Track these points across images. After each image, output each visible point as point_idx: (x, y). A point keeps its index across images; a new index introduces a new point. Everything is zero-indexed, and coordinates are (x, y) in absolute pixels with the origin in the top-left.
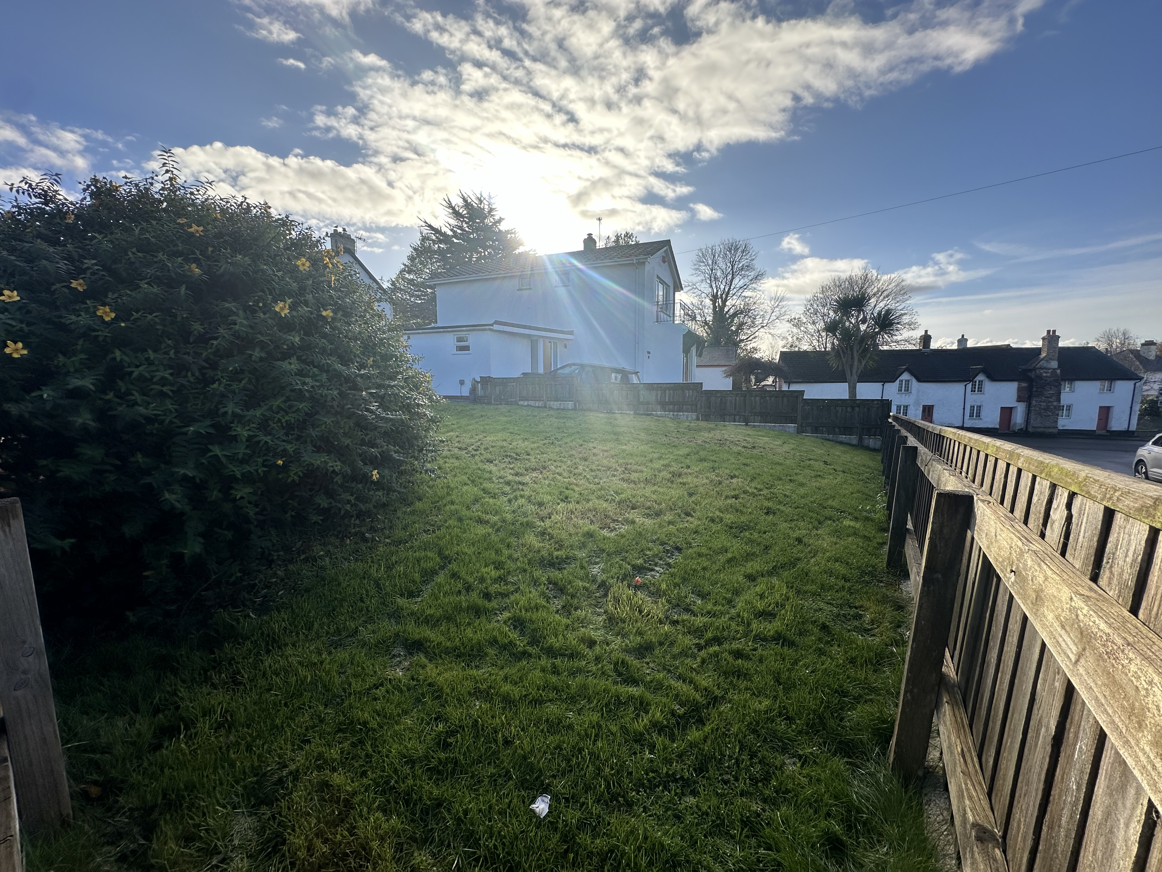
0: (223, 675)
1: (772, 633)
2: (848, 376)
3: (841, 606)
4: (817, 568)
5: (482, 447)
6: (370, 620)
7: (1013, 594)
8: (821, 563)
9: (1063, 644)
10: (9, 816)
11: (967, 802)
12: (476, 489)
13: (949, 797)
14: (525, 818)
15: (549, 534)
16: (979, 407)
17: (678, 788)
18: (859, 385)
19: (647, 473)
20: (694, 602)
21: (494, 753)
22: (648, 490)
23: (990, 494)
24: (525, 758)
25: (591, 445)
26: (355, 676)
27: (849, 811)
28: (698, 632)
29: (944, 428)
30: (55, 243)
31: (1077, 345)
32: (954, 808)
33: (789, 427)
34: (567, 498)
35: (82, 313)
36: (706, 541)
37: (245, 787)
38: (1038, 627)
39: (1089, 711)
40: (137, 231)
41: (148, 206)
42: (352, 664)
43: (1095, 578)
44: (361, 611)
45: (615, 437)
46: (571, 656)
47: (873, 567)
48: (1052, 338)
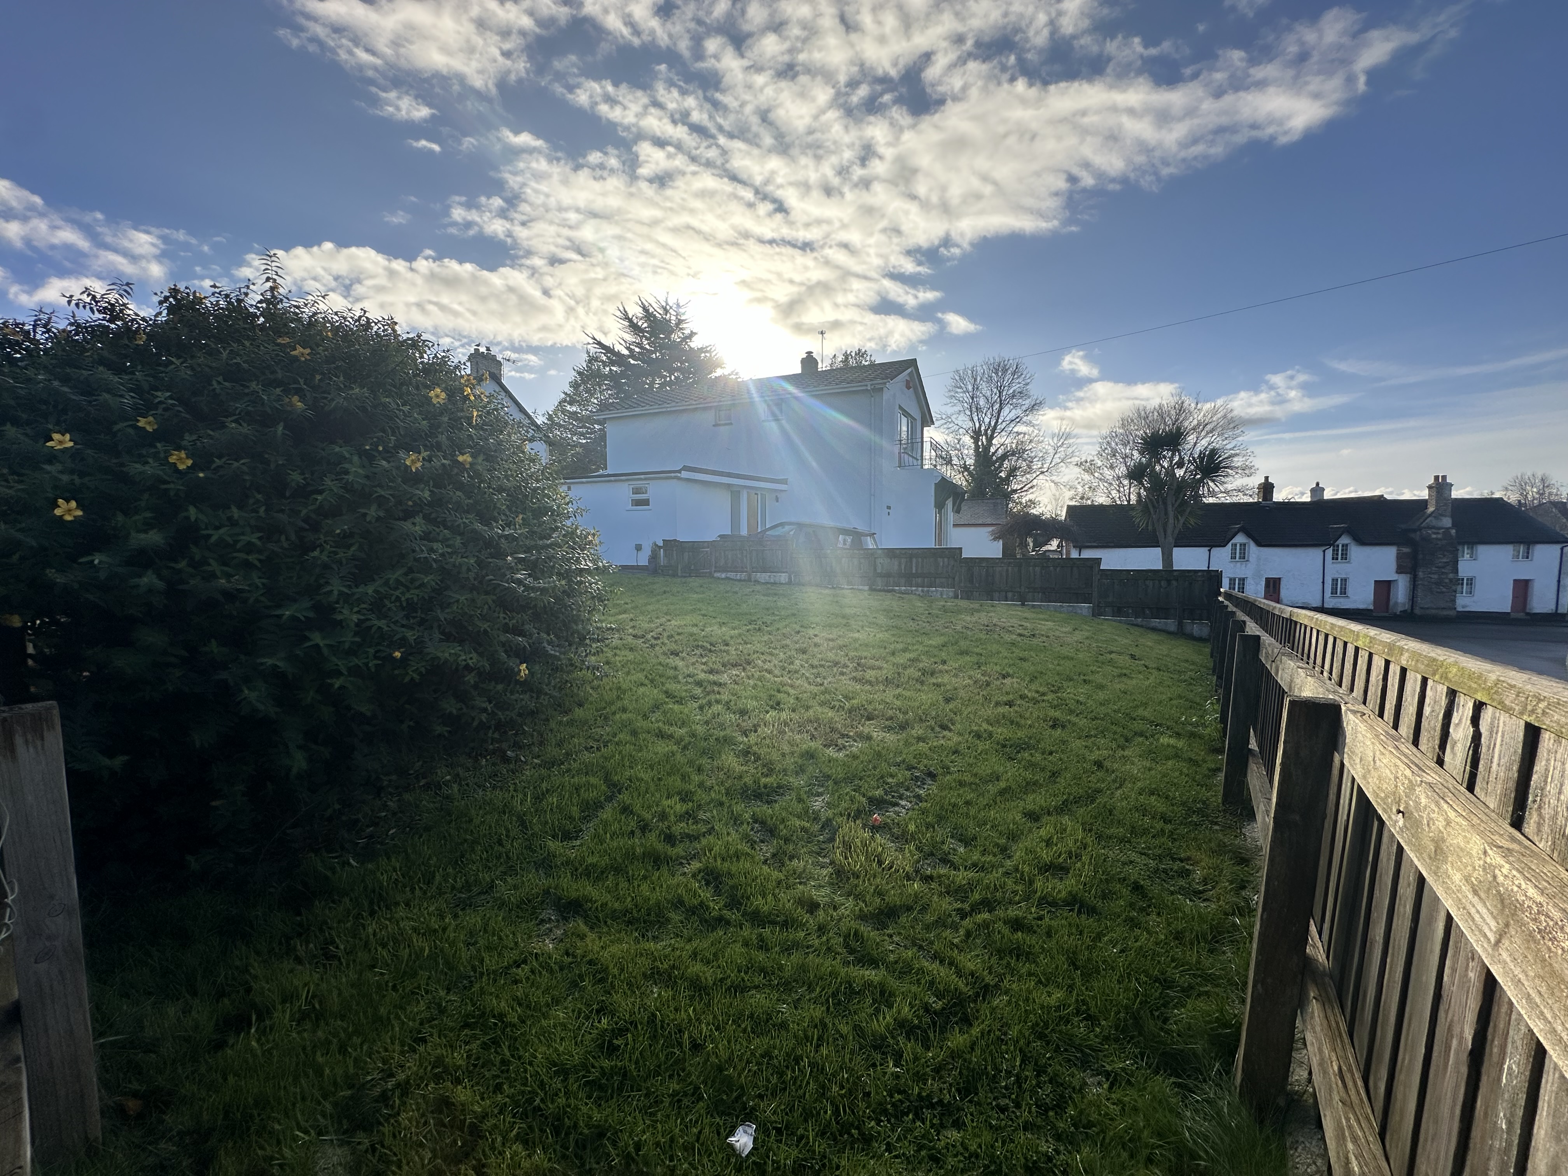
0: (311, 945)
1: (1063, 894)
2: (1161, 539)
3: (1160, 858)
4: (1124, 803)
5: (665, 634)
6: (511, 870)
7: (1403, 844)
8: (1129, 797)
9: (1477, 917)
10: (18, 1139)
11: (1350, 1146)
12: (656, 691)
13: (1323, 1139)
14: (720, 1156)
15: (754, 754)
16: (1344, 581)
17: (935, 1116)
18: (1175, 549)
19: (887, 670)
20: (954, 850)
21: (677, 1062)
22: (890, 695)
23: (1364, 703)
24: (720, 1069)
25: (811, 632)
26: (489, 948)
27: (1180, 1156)
28: (959, 892)
29: (1296, 610)
30: (119, 370)
31: (1476, 495)
32: (1332, 1154)
33: (1081, 608)
34: (778, 704)
35: (150, 460)
36: (970, 765)
37: (335, 1105)
38: (1440, 893)
39: (1520, 1014)
40: (225, 355)
41: (241, 323)
42: (486, 931)
43: (1517, 823)
44: (498, 858)
45: (844, 621)
46: (785, 925)
47: (1204, 803)
48: (1440, 486)
